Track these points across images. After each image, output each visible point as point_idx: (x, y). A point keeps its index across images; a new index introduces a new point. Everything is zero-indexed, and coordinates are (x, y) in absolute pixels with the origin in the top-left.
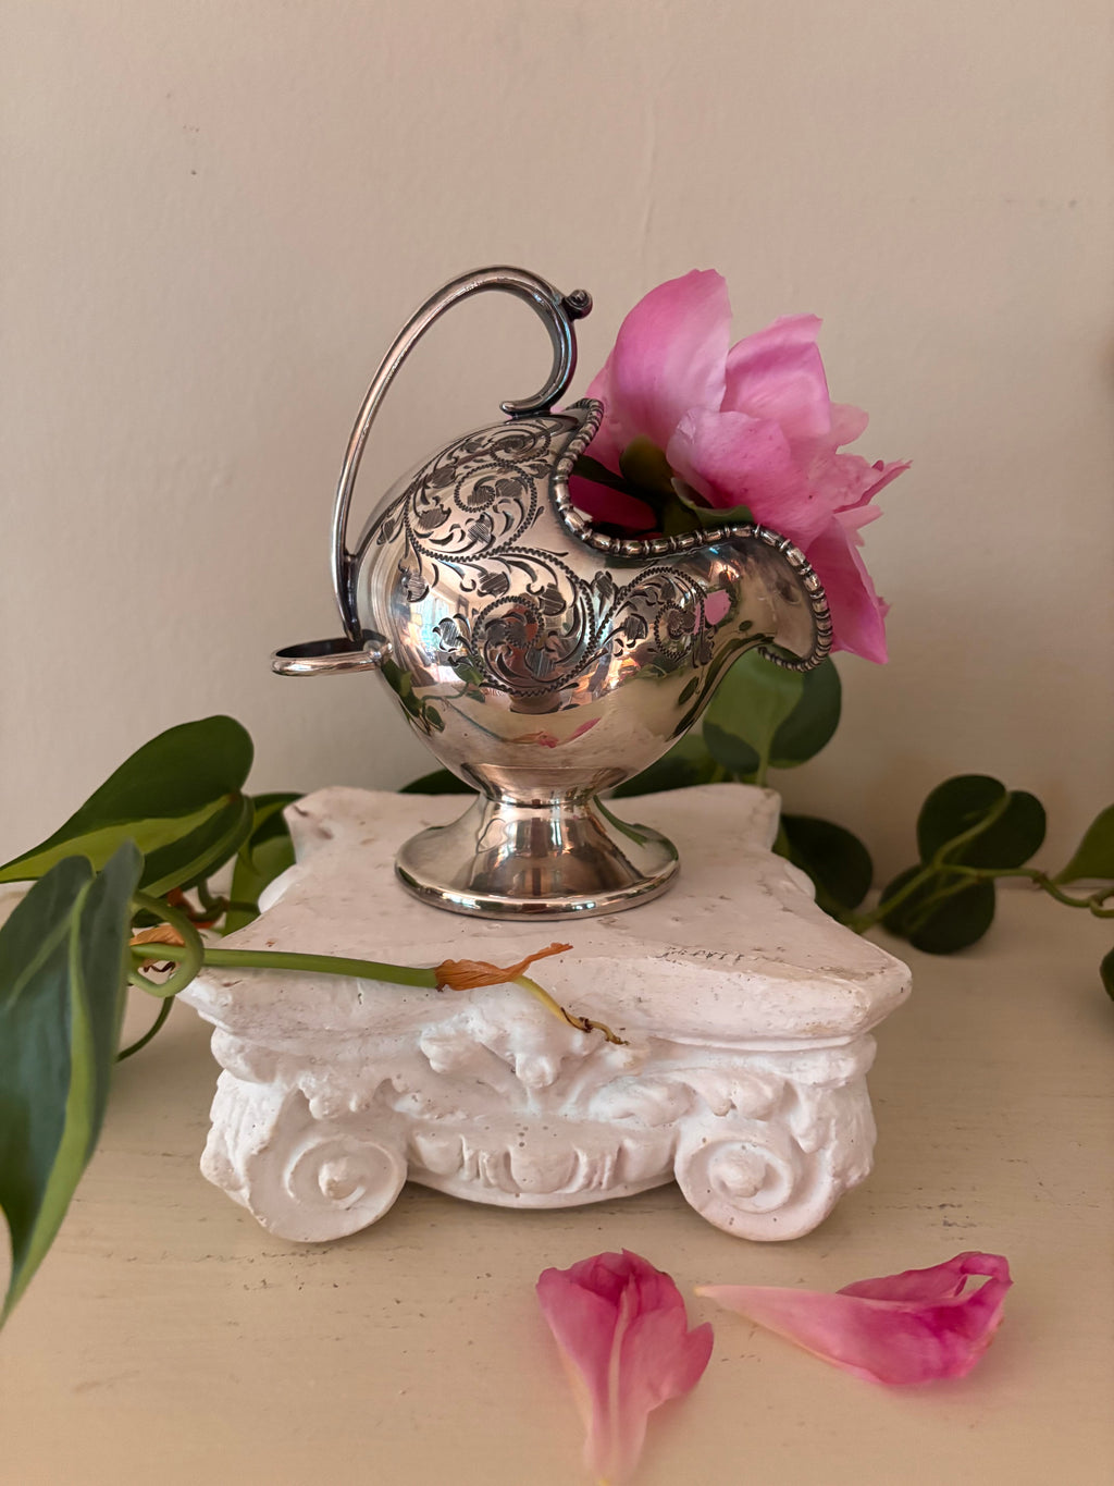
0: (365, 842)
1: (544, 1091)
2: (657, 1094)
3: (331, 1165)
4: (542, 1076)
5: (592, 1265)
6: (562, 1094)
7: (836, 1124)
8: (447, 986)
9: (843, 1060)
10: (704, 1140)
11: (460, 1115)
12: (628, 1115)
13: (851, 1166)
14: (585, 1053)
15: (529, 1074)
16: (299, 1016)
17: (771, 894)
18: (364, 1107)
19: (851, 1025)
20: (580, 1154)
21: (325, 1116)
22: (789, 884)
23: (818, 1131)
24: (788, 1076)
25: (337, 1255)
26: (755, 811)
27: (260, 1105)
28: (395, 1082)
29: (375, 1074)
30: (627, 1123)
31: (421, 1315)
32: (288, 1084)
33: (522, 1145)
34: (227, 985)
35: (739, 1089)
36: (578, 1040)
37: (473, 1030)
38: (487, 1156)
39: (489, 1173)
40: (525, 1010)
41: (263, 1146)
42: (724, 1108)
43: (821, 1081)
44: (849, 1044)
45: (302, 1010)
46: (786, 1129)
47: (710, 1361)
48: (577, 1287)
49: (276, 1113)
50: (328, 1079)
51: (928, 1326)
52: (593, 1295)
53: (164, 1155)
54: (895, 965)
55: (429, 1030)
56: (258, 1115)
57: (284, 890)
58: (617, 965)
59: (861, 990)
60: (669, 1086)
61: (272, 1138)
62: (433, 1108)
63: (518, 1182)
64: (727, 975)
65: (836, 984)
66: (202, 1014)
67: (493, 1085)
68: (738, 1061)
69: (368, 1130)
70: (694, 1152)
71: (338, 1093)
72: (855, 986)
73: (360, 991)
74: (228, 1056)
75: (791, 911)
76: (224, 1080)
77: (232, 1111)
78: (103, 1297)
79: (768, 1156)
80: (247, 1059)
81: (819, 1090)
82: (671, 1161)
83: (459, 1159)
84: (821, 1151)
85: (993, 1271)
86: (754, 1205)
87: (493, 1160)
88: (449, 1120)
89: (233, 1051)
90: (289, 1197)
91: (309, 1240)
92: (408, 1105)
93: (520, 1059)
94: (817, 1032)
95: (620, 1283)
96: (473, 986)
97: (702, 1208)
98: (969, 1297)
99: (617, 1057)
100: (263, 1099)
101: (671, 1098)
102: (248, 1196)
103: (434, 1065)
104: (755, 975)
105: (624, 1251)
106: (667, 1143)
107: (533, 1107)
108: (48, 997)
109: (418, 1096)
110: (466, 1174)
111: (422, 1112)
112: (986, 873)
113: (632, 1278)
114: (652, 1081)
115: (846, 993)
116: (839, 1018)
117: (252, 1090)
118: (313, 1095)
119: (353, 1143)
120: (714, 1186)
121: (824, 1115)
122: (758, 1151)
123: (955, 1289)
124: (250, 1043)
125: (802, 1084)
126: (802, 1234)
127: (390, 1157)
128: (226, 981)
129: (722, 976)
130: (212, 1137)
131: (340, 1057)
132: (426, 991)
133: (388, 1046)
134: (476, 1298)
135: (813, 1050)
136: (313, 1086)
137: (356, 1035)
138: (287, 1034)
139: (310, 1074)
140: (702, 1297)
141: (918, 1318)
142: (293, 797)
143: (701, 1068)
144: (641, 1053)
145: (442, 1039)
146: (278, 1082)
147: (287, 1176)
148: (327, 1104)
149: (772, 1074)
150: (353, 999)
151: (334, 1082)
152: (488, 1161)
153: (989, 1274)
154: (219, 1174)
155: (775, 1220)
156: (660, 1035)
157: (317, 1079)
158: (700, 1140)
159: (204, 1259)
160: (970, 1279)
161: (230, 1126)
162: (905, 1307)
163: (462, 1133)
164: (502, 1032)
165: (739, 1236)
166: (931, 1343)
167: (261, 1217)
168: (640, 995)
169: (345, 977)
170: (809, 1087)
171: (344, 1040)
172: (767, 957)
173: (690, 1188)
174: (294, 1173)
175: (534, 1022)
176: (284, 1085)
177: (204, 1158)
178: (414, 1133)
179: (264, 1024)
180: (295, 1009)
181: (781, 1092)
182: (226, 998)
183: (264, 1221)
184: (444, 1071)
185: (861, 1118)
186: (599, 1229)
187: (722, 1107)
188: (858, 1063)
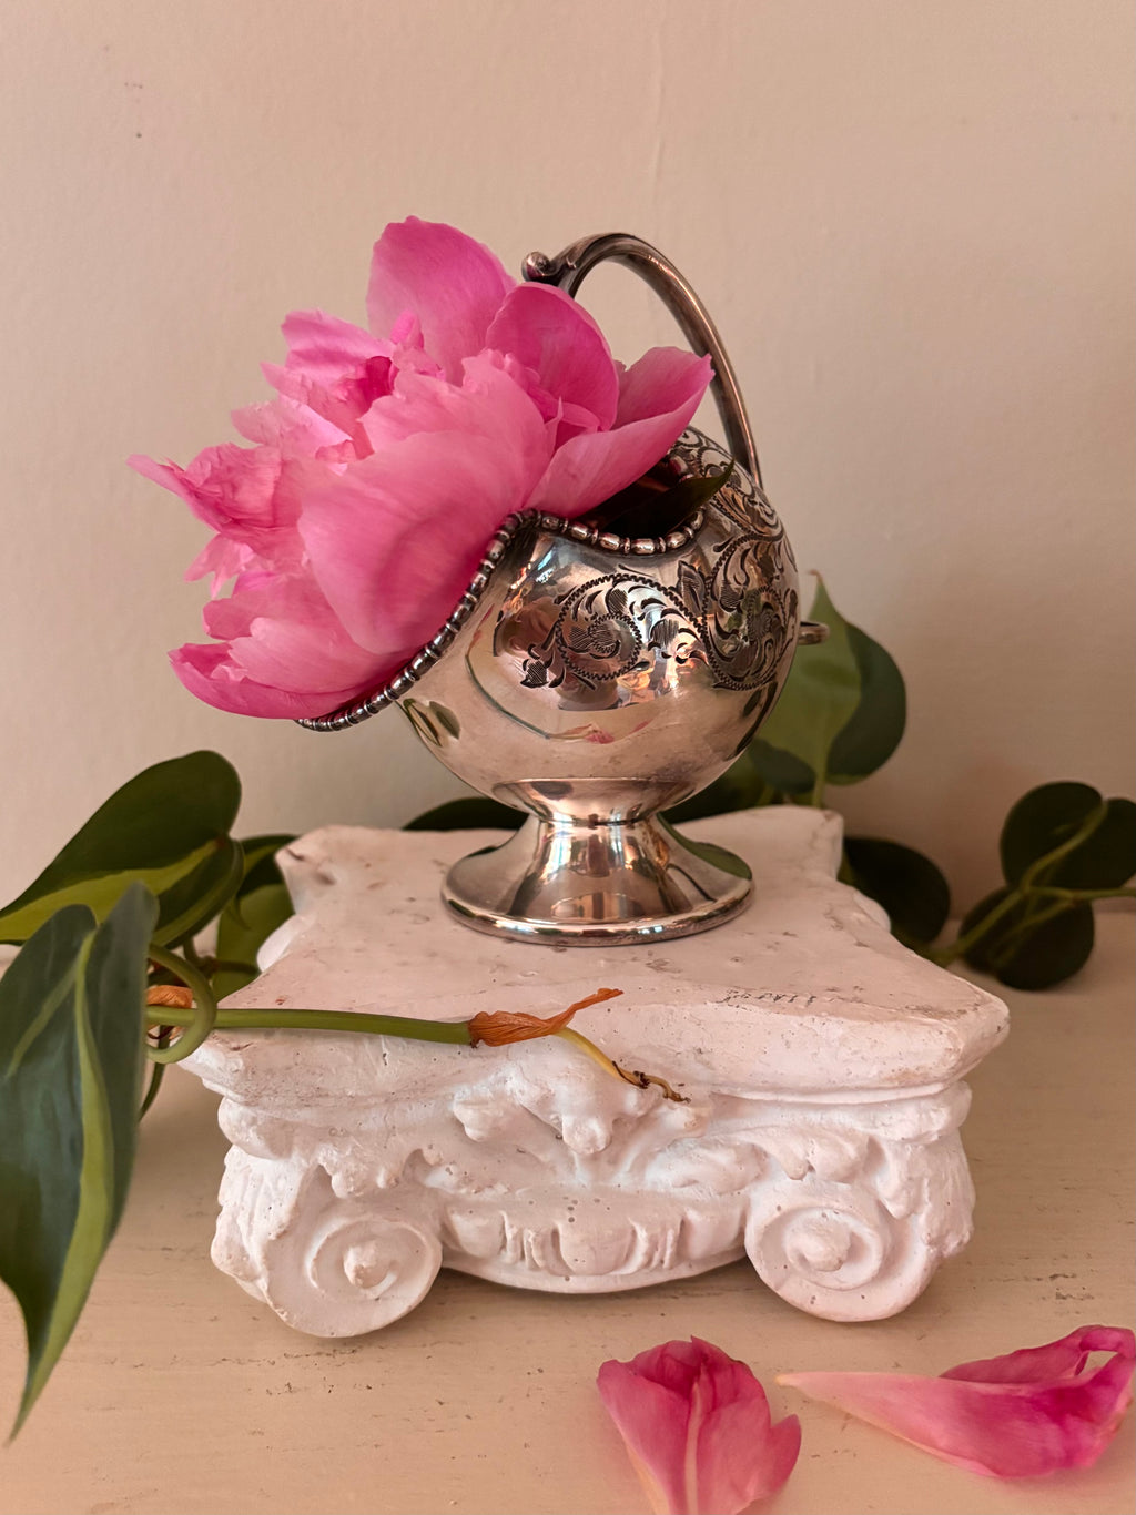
0: (373, 887)
1: (595, 1157)
2: (723, 1158)
3: (358, 1249)
4: (593, 1141)
5: (659, 1354)
6: (615, 1161)
7: (929, 1185)
8: (482, 1041)
9: (935, 1111)
10: (779, 1208)
11: (501, 1189)
12: (691, 1182)
13: (948, 1232)
14: (641, 1113)
15: (578, 1139)
16: (318, 1081)
17: (842, 928)
18: (393, 1182)
19: (944, 1069)
20: (638, 1228)
21: (350, 1193)
22: (862, 917)
23: (909, 1193)
24: (872, 1132)
25: (369, 1354)
26: (815, 836)
27: (276, 1184)
28: (427, 1153)
29: (404, 1145)
31: (469, 1417)
32: (307, 1159)
33: (571, 1220)
34: (236, 1049)
35: (817, 1148)
36: (632, 1099)
37: (512, 1091)
38: (533, 1235)
39: (536, 1254)
40: (570, 1066)
41: (282, 1230)
42: (801, 1171)
43: (910, 1135)
44: (941, 1092)
45: (321, 1075)
46: (871, 1191)
47: (799, 1458)
48: (643, 1380)
49: (295, 1191)
50: (352, 1152)
51: (1046, 1410)
52: (662, 1388)
54: (991, 1001)
55: (462, 1092)
56: (274, 1195)
57: (286, 944)
58: (672, 1012)
59: (954, 1030)
60: (736, 1148)
61: (291, 1221)
62: (471, 1181)
63: (569, 1262)
64: (799, 1019)
65: (924, 1024)
66: (207, 1084)
67: (536, 1154)
68: (814, 1117)
69: (398, 1209)
70: (768, 1222)
71: (363, 1167)
72: (947, 1025)
73: (385, 1050)
74: (239, 1130)
75: (867, 946)
76: (233, 1158)
77: (244, 1193)
78: (109, 1408)
79: (852, 1223)
80: (259, 1132)
81: (908, 1146)
82: (741, 1234)
83: (500, 1239)
84: (913, 1215)
85: (1117, 1347)
86: (838, 1280)
87: (540, 1239)
88: (488, 1195)
89: (244, 1124)
90: (312, 1287)
91: (336, 1336)
92: (441, 1179)
93: (567, 1122)
94: (905, 1080)
95: (691, 1374)
96: (511, 1040)
97: (778, 1287)
98: (1090, 1377)
99: (677, 1116)
100: (279, 1177)
101: (740, 1162)
102: (266, 1287)
103: (469, 1131)
104: (833, 1019)
105: (694, 1338)
106: (737, 1213)
107: (581, 1178)
108: (53, 1062)
109: (452, 1168)
110: (509, 1255)
111: (458, 1187)
112: (1084, 895)
113: (703, 1369)
114: (716, 1143)
115: (936, 1034)
116: (929, 1062)
117: (266, 1167)
118: (336, 1170)
119: (382, 1225)
120: (792, 1260)
121: (915, 1175)
122: (842, 1218)
123: (1075, 1367)
124: (262, 1114)
125: (889, 1141)
126: (894, 1312)
127: (423, 1238)
128: (234, 1045)
129: (794, 1020)
130: (222, 1223)
131: (364, 1127)
132: (458, 1047)
133: (418, 1113)
134: (528, 1396)
135: (900, 1101)
136: (335, 1160)
137: (382, 1100)
138: (305, 1102)
139: (331, 1146)
140: (784, 1387)
141: (1035, 1403)
142: (286, 840)
143: (773, 1126)
144: (705, 1112)
145: (478, 1103)
146: (296, 1157)
147: (309, 1264)
148: (351, 1180)
149: (854, 1130)
150: (377, 1060)
151: (358, 1155)
152: (534, 1240)
153: (1114, 1350)
154: (232, 1263)
155: (863, 1297)
156: (725, 1091)
157: (339, 1152)
158: (775, 1208)
159: (219, 1362)
160: (1092, 1355)
161: (243, 1209)
162: (1019, 1390)
163: (503, 1209)
164: (546, 1092)
165: (822, 1316)
166: (1052, 1430)
167: (282, 1310)
168: (700, 1046)
169: (367, 1034)
170: (897, 1143)
171: (368, 1107)
172: (843, 997)
173: (764, 1263)
174: (317, 1260)
175: (581, 1079)
176: (303, 1161)
177: (216, 1246)
178: (449, 1211)
179: (278, 1090)
180: (313, 1074)
181: (866, 1150)
182: (237, 1064)
183: (286, 1314)
184: (481, 1138)
185: (957, 1177)
186: (663, 1315)
187: (798, 1169)
188: (951, 1113)
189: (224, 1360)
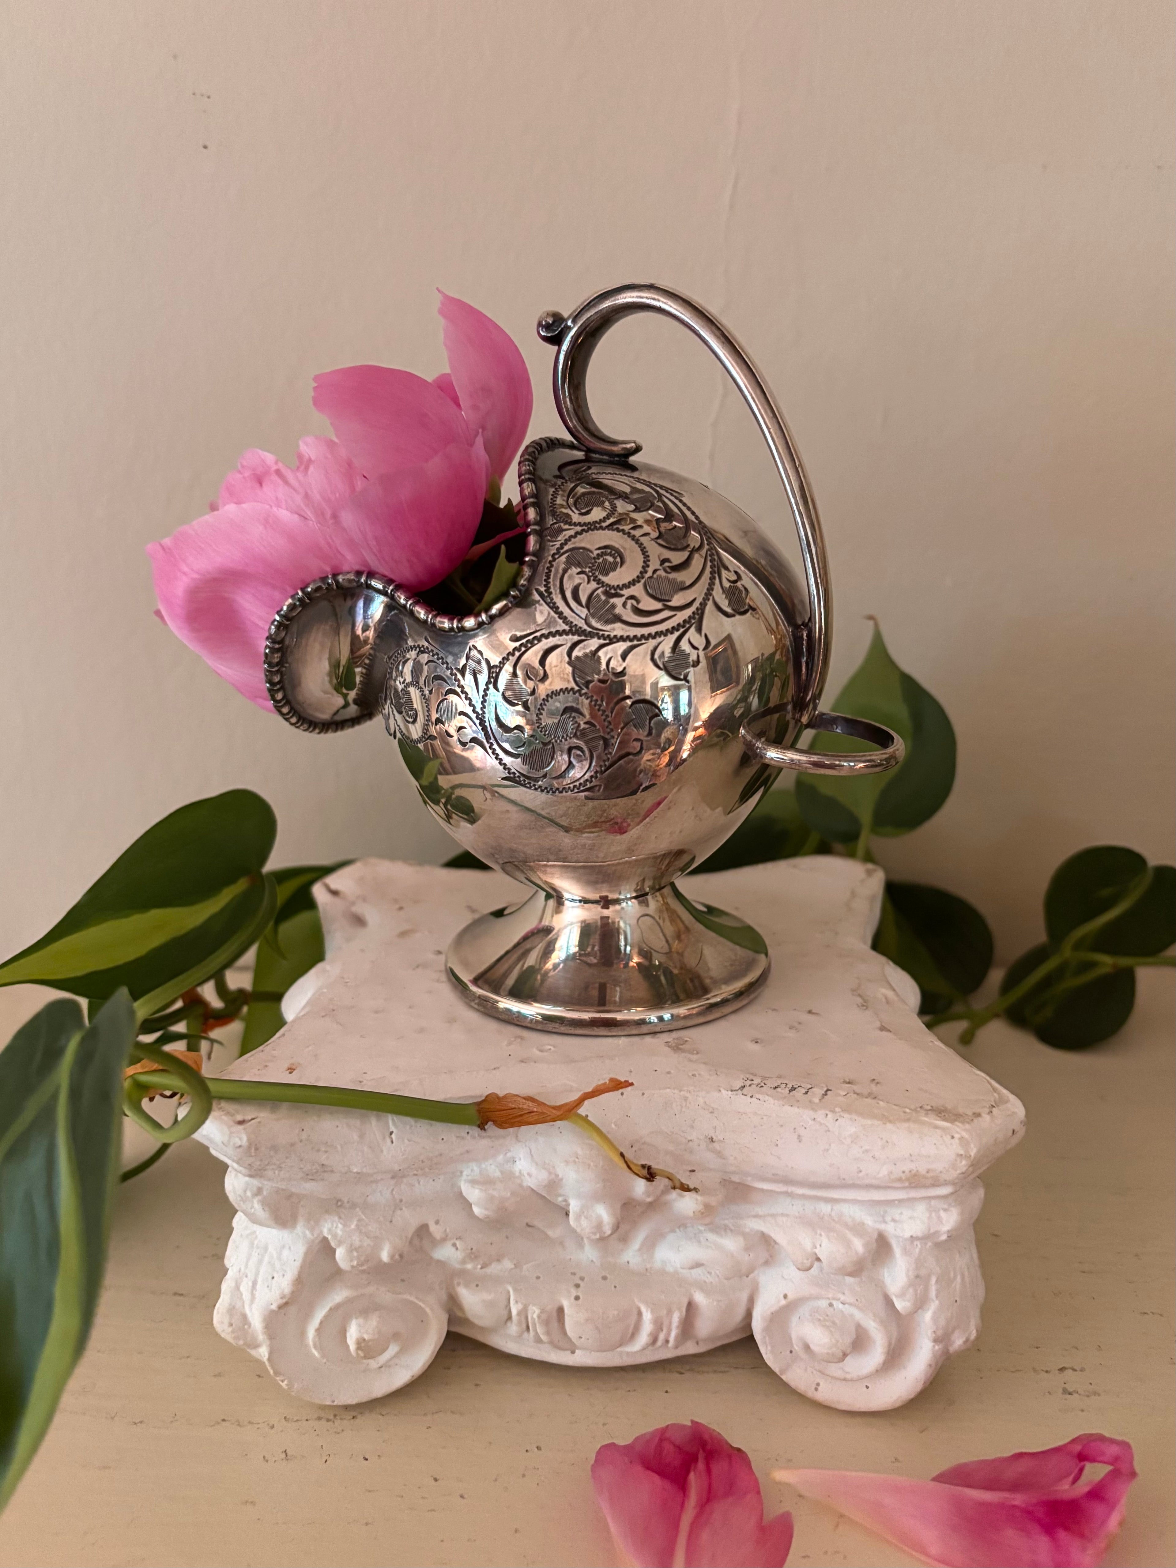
0: (403, 934)
1: (602, 1241)
2: (731, 1244)
3: (361, 1320)
4: (599, 1226)
5: (657, 1439)
6: (624, 1240)
7: (937, 1282)
8: (490, 1123)
9: (945, 1210)
10: (785, 1296)
11: (507, 1264)
12: (698, 1265)
13: (954, 1330)
14: (649, 1200)
15: (584, 1223)
16: (323, 1158)
17: (867, 1008)
18: (397, 1257)
19: (953, 1174)
20: (643, 1309)
21: (353, 1267)
22: (890, 994)
23: (915, 1291)
24: (882, 1227)
25: (368, 1421)
26: (853, 894)
27: (280, 1254)
28: (433, 1228)
29: (409, 1219)
30: (697, 1273)
31: (462, 1497)
32: (312, 1230)
33: (577, 1298)
34: (241, 1123)
35: (825, 1241)
36: (640, 1187)
37: (520, 1172)
38: (537, 1311)
39: (539, 1330)
40: (580, 1152)
41: (284, 1301)
42: (807, 1263)
43: (920, 1234)
44: (952, 1194)
45: (326, 1152)
46: (880, 1286)
47: (790, 1557)
48: (639, 1469)
49: (298, 1264)
50: (357, 1225)
51: (1038, 1521)
52: (656, 1478)
53: (175, 1294)
54: (1007, 1101)
55: (470, 1170)
56: (278, 1265)
57: (309, 995)
58: (686, 1099)
59: (966, 1135)
60: (744, 1235)
61: (293, 1292)
62: (476, 1257)
63: (574, 1340)
64: (811, 1113)
65: (936, 1127)
66: (213, 1152)
67: (546, 1230)
68: (825, 1208)
69: (403, 1280)
70: (773, 1309)
71: (367, 1242)
72: (960, 1130)
73: (392, 1128)
74: (244, 1199)
75: (889, 1031)
76: (239, 1222)
77: (248, 1260)
78: (105, 1467)
79: (858, 1315)
80: (264, 1203)
81: (918, 1243)
82: (749, 1315)
83: (505, 1313)
84: (920, 1311)
85: (1115, 1460)
86: (843, 1370)
87: (544, 1316)
88: (494, 1269)
89: (249, 1194)
90: (314, 1355)
91: (335, 1404)
92: (447, 1253)
93: (574, 1206)
94: (914, 1181)
95: (688, 1461)
96: (521, 1124)
97: (783, 1371)
98: (1086, 1489)
99: (686, 1204)
100: (283, 1247)
101: (747, 1249)
102: (267, 1356)
103: (476, 1210)
104: (846, 1115)
105: (692, 1421)
106: (744, 1297)
107: (589, 1254)
109: (458, 1243)
110: (513, 1328)
111: (463, 1262)
112: (1124, 961)
113: (701, 1456)
114: (726, 1228)
115: (947, 1138)
116: (939, 1166)
117: (271, 1235)
118: (340, 1243)
119: (384, 1295)
120: (797, 1348)
121: (923, 1272)
122: (847, 1309)
123: (1071, 1478)
124: (268, 1186)
125: (897, 1237)
126: (898, 1405)
127: (428, 1310)
128: (239, 1118)
129: (807, 1115)
130: (226, 1286)
131: (371, 1199)
132: (467, 1128)
133: (425, 1187)
134: (524, 1476)
135: (909, 1200)
136: (340, 1233)
137: (390, 1176)
138: (309, 1176)
139: (336, 1218)
140: (779, 1483)
141: (1028, 1512)
142: (323, 871)
143: (782, 1215)
144: (713, 1201)
145: (486, 1182)
146: (300, 1228)
147: (311, 1333)
148: (355, 1254)
149: (864, 1224)
150: (384, 1138)
151: (364, 1230)
152: (539, 1317)
153: (1111, 1464)
154: (233, 1332)
155: (867, 1387)
156: (736, 1179)
157: (345, 1225)
158: (782, 1296)
159: (218, 1423)
160: (1089, 1467)
161: (246, 1277)
162: (1013, 1499)
163: (510, 1283)
164: (553, 1176)
165: (825, 1404)
166: (1043, 1542)
167: (282, 1378)
168: (712, 1134)
169: (375, 1113)
170: (906, 1239)
171: (376, 1182)
172: (858, 1091)
173: (769, 1348)
174: (318, 1330)
175: (589, 1165)
176: (308, 1232)
177: (218, 1312)
178: (455, 1282)
179: (283, 1166)
180: (318, 1151)
181: (874, 1246)
182: (240, 1139)
183: (286, 1382)
184: (488, 1217)
185: (966, 1274)
186: (667, 1392)
187: (805, 1261)
188: (962, 1213)
189: (224, 1420)
